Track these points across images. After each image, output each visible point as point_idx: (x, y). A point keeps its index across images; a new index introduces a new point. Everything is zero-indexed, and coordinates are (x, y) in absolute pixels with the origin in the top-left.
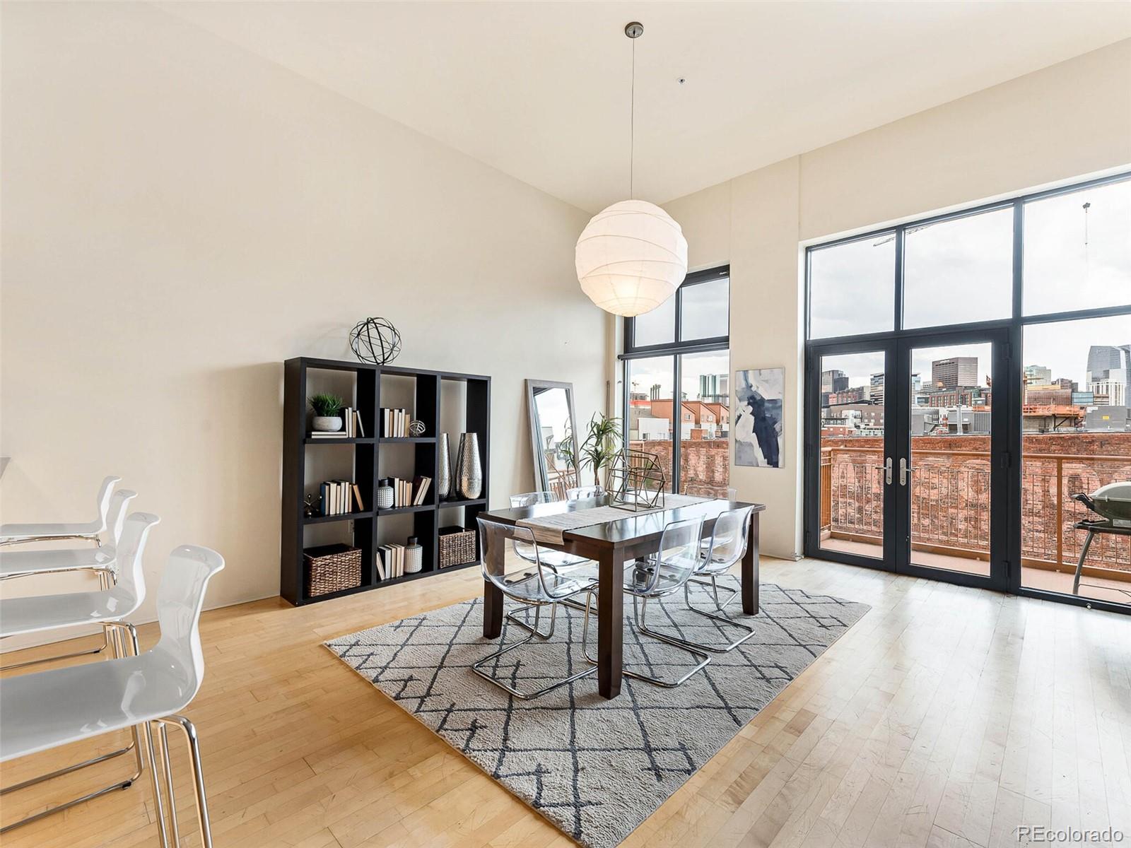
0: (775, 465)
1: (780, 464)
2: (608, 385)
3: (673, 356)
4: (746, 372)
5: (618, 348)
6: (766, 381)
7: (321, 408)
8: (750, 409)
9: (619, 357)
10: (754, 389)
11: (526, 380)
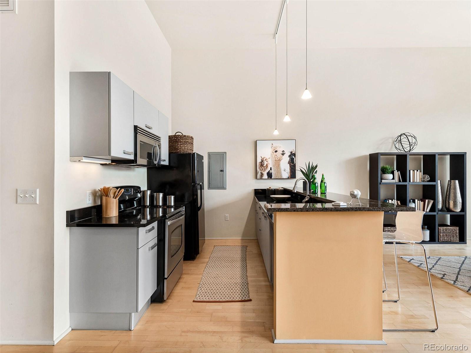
7: (385, 171)
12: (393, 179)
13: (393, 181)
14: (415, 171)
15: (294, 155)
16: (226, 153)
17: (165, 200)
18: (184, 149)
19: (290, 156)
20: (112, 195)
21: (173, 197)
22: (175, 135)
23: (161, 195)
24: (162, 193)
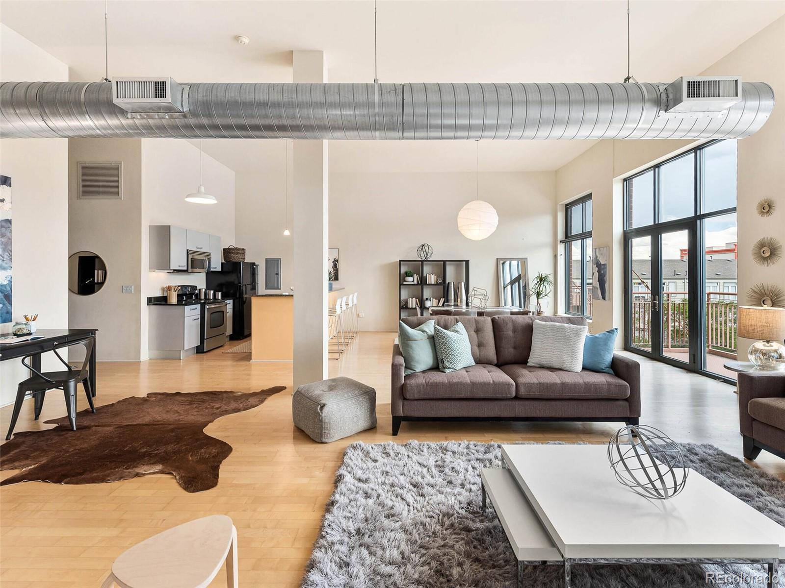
0: (605, 300)
1: (607, 298)
2: (556, 256)
3: (580, 240)
4: (596, 249)
5: (561, 235)
6: (602, 254)
7: (407, 274)
8: (597, 268)
9: (561, 242)
10: (598, 258)
11: (497, 259)
12: (413, 281)
13: (413, 283)
14: (431, 275)
15: (337, 261)
16: (280, 259)
17: (214, 295)
18: (236, 258)
19: (333, 262)
20: (173, 290)
21: (220, 293)
22: (228, 248)
23: (212, 292)
24: (212, 290)
